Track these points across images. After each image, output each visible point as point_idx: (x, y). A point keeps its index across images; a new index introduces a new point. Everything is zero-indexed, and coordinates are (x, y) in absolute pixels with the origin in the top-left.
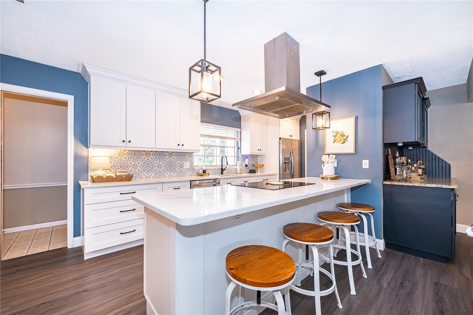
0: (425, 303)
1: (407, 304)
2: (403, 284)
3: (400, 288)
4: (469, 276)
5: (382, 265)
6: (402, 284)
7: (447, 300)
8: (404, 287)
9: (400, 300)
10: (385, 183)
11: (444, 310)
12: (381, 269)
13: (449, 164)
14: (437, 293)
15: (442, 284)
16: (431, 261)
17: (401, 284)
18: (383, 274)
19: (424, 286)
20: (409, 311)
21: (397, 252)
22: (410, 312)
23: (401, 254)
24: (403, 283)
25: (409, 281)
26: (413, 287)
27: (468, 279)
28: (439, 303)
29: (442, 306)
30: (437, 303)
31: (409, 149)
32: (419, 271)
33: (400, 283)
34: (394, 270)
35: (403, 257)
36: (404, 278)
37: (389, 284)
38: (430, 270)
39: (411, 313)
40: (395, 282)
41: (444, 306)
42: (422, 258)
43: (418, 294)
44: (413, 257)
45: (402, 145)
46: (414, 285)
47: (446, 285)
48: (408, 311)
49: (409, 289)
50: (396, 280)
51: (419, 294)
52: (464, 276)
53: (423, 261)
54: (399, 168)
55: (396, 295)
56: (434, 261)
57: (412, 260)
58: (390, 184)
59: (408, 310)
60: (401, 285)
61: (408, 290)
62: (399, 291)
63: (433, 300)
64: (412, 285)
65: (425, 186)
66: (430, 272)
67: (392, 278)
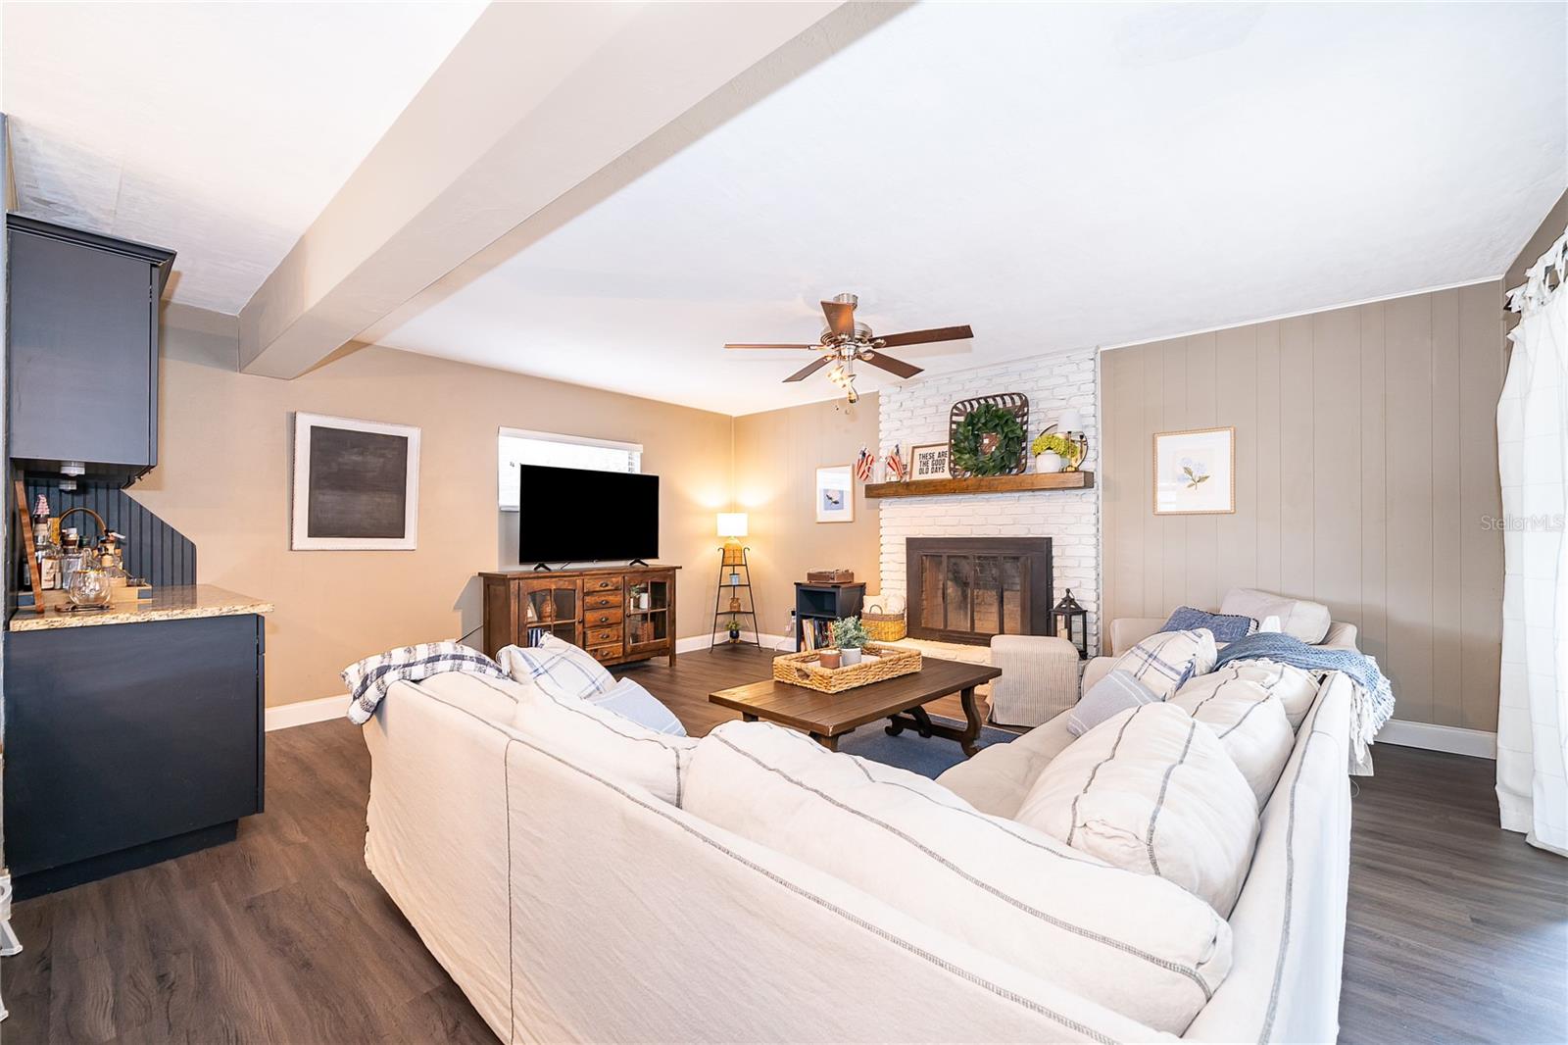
0: (259, 974)
1: (217, 1022)
2: (165, 978)
3: (167, 996)
4: (301, 838)
5: (46, 973)
6: (161, 978)
7: (297, 927)
8: (173, 984)
9: (192, 1030)
10: (17, 625)
11: (307, 956)
12: (49, 990)
13: (193, 544)
14: (268, 928)
15: (263, 897)
16: (201, 852)
17: (160, 983)
18: (72, 1002)
19: (228, 936)
20: (237, 1037)
21: (74, 892)
22: (239, 1036)
23: (92, 887)
24: (163, 976)
25: (177, 953)
26: (200, 962)
27: (304, 847)
28: (287, 949)
29: (297, 950)
30: (284, 953)
31: (63, 487)
32: (187, 904)
33: (155, 982)
34: (104, 955)
35: (107, 896)
36: (155, 956)
37: (116, 1015)
38: (214, 881)
39: (243, 1035)
40: (135, 991)
41: (300, 946)
42: (172, 861)
43: (226, 965)
44: (141, 872)
45: (83, 473)
46: (202, 953)
47: (273, 892)
48: (234, 1039)
49: (193, 976)
50: (134, 982)
51: (228, 968)
52: (293, 843)
53: (179, 869)
54: (51, 561)
55: (167, 1028)
56: (208, 850)
57: (144, 885)
58: (46, 627)
59: (232, 1034)
60: (162, 985)
61: (193, 983)
62: (168, 1008)
63: (269, 953)
64: (194, 957)
65: (184, 617)
66: (215, 885)
67: (115, 985)
